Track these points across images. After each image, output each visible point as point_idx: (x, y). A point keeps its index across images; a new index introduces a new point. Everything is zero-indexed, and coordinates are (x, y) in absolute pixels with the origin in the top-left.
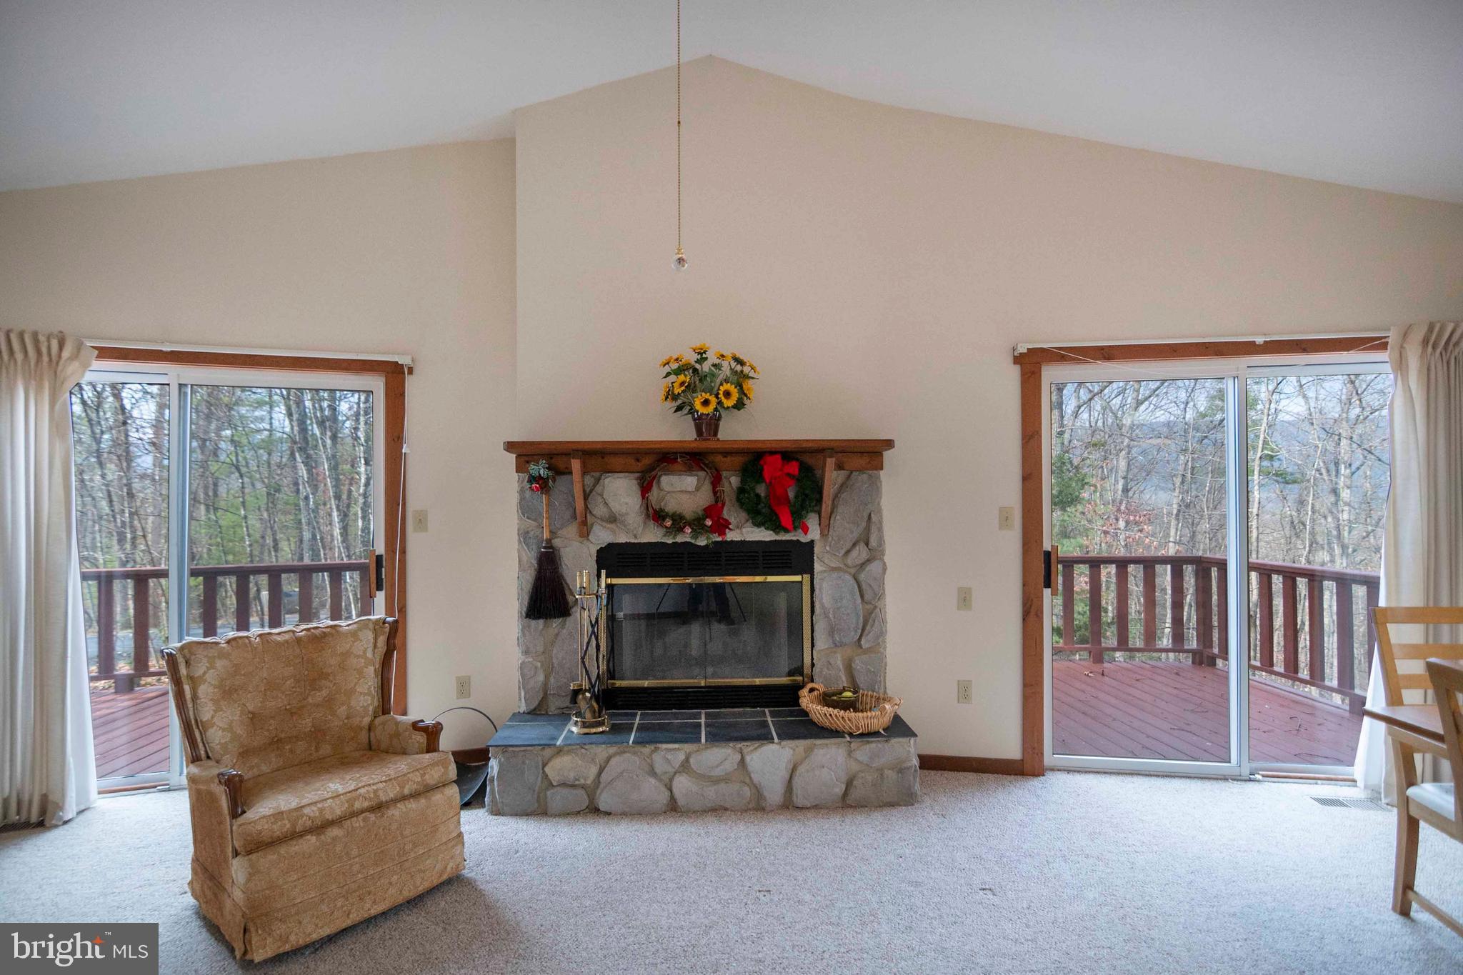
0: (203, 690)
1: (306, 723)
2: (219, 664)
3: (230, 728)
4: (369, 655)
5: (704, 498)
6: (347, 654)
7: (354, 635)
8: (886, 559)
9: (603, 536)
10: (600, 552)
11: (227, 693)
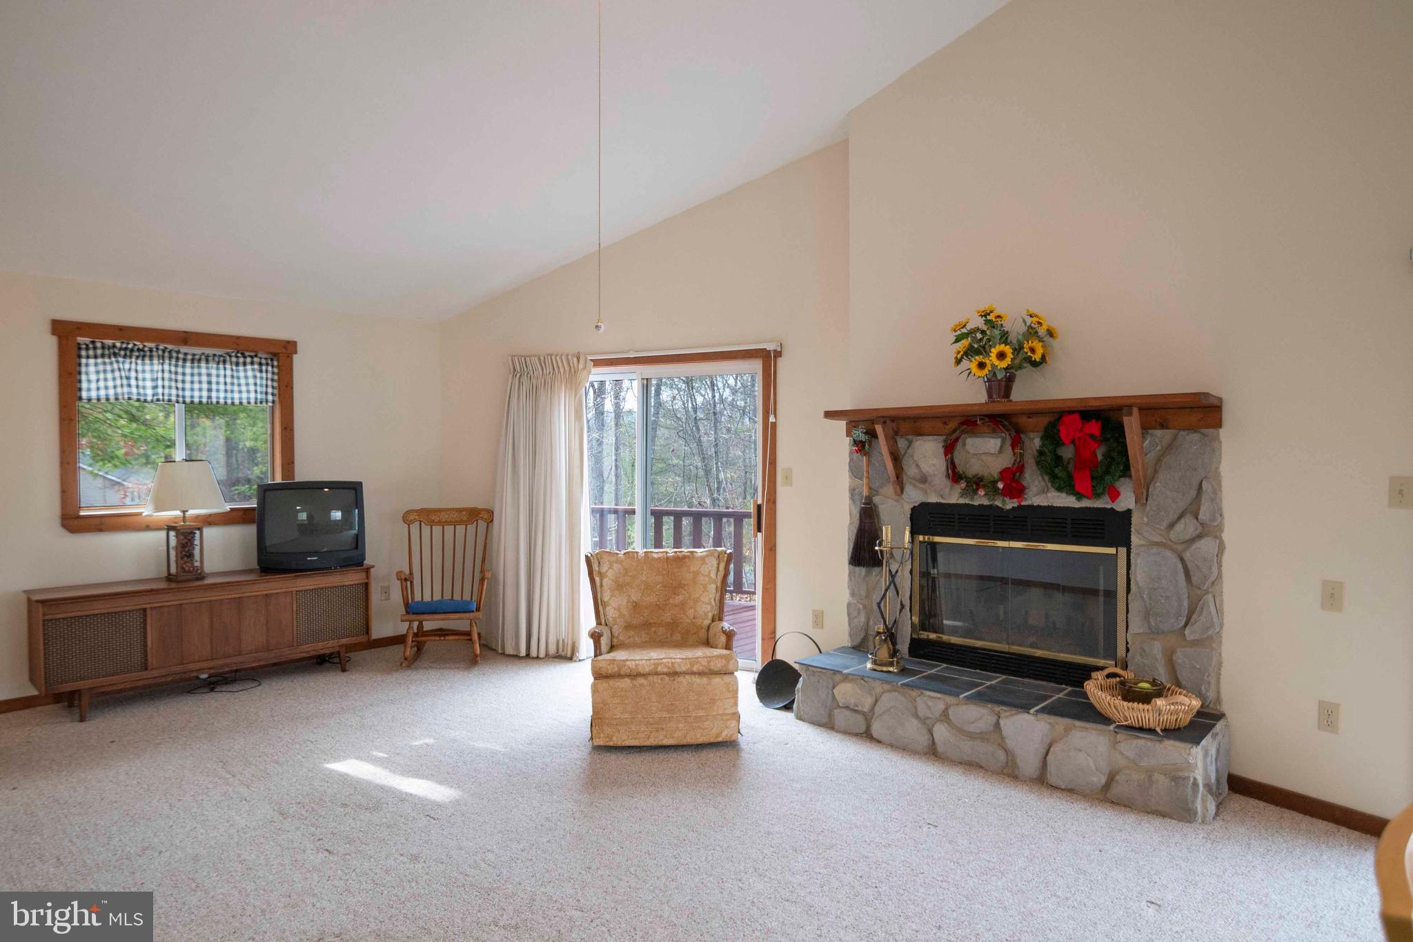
0: (605, 581)
1: (667, 617)
2: (616, 566)
3: (618, 609)
4: (713, 576)
5: (1007, 460)
6: (696, 573)
7: (703, 559)
8: (1225, 536)
9: (914, 496)
10: (914, 509)
11: (619, 587)
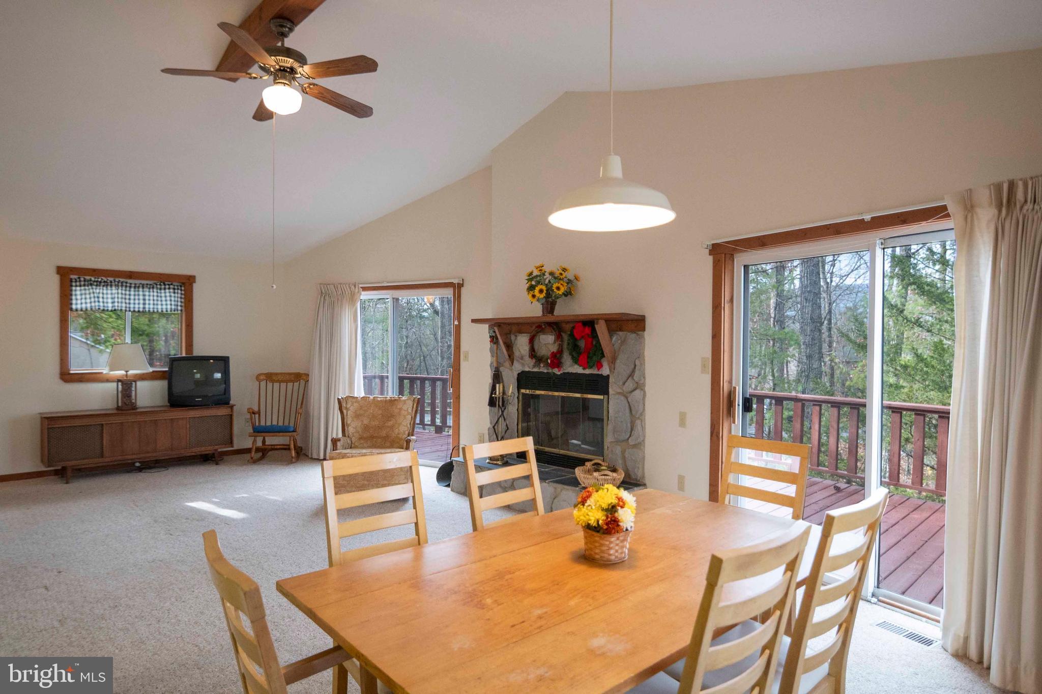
0: (349, 412)
1: (383, 433)
2: (355, 404)
3: (356, 428)
4: (410, 411)
6: (401, 409)
7: (405, 401)
8: (647, 389)
9: (518, 367)
10: (519, 374)
11: (357, 416)
